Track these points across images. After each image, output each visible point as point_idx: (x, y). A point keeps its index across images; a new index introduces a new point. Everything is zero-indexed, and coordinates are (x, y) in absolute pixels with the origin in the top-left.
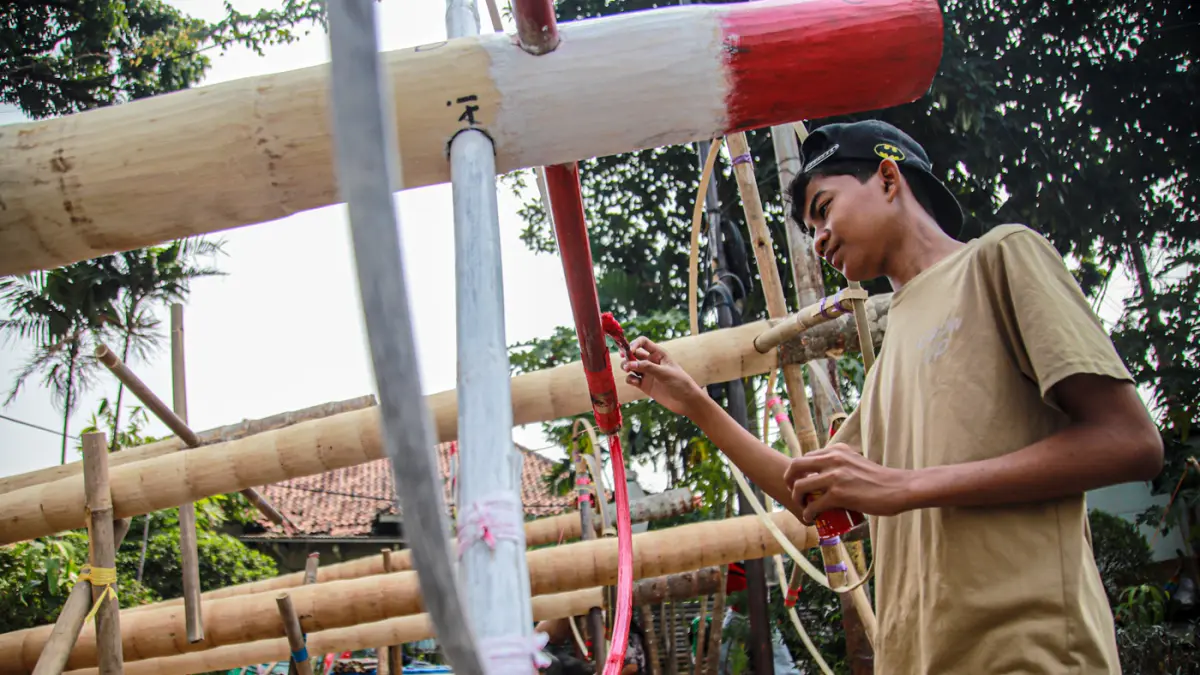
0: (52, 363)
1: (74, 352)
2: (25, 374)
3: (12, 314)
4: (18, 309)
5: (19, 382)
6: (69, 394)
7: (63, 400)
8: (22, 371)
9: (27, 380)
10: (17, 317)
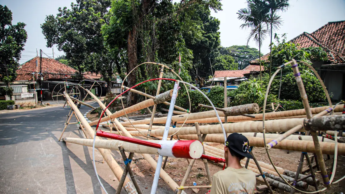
0: (255, 34)
1: (260, 30)
2: (249, 39)
3: (245, 23)
4: (247, 21)
5: (248, 41)
6: (260, 42)
7: (259, 44)
8: (248, 39)
9: (250, 40)
10: (247, 23)
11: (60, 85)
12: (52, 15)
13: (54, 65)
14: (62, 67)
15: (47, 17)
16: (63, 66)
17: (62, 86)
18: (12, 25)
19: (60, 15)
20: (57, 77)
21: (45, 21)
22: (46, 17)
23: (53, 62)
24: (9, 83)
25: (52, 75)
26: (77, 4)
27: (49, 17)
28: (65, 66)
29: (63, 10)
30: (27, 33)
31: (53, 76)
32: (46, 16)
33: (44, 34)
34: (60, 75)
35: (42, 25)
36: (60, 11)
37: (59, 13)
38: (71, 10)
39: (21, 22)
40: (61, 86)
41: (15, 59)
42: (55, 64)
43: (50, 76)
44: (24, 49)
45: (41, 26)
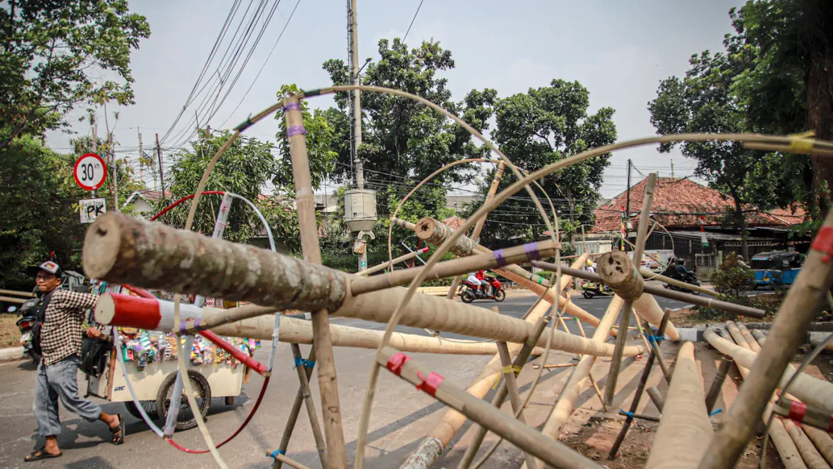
11: (688, 241)
12: (674, 77)
13: (688, 194)
14: (707, 197)
15: (663, 85)
16: (711, 195)
17: (692, 241)
18: (589, 116)
19: (694, 72)
20: (688, 221)
21: (657, 94)
22: (659, 84)
23: (685, 186)
24: (573, 237)
25: (675, 218)
26: (737, 34)
27: (665, 84)
28: (714, 195)
29: (701, 59)
30: (617, 129)
31: (680, 218)
32: (660, 81)
33: (654, 123)
34: (698, 215)
35: (651, 103)
36: (693, 62)
37: (691, 67)
38: (725, 53)
39: (606, 107)
40: (690, 242)
41: (591, 186)
42: (691, 190)
43: (672, 220)
44: (610, 163)
45: (650, 107)
